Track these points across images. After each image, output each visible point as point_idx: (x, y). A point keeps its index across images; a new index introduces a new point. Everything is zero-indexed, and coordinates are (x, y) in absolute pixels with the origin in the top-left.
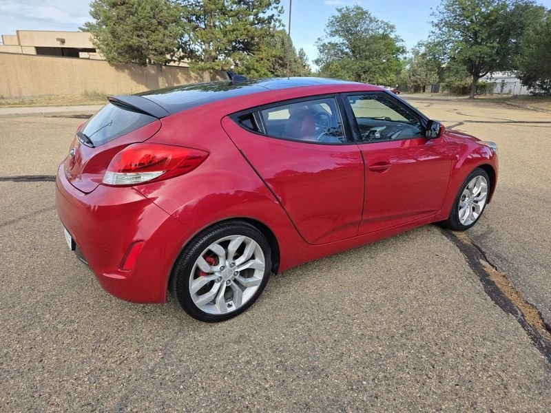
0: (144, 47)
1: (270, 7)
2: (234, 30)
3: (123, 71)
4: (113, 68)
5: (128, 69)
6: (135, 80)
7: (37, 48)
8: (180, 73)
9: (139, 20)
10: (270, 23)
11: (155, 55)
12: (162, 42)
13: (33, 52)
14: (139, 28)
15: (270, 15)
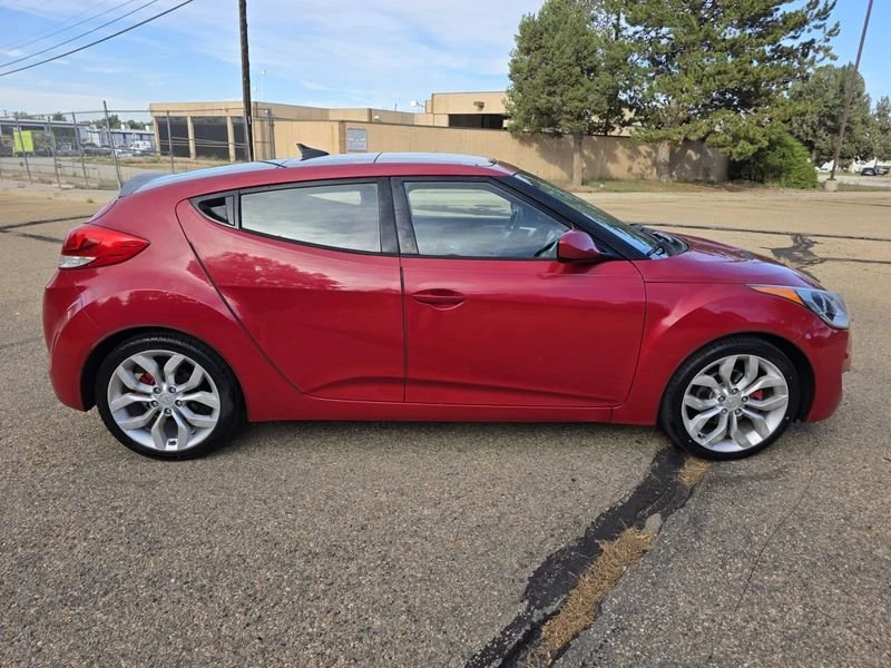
0: (555, 109)
1: (807, 27)
2: (719, 73)
3: (530, 145)
4: (517, 141)
5: (537, 142)
6: (545, 158)
7: (451, 116)
8: (621, 148)
9: (554, 70)
10: (805, 55)
11: (569, 120)
12: (581, 101)
13: (445, 122)
14: (551, 82)
15: (808, 40)
